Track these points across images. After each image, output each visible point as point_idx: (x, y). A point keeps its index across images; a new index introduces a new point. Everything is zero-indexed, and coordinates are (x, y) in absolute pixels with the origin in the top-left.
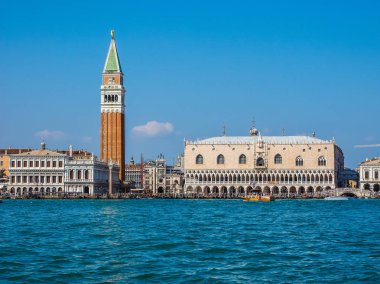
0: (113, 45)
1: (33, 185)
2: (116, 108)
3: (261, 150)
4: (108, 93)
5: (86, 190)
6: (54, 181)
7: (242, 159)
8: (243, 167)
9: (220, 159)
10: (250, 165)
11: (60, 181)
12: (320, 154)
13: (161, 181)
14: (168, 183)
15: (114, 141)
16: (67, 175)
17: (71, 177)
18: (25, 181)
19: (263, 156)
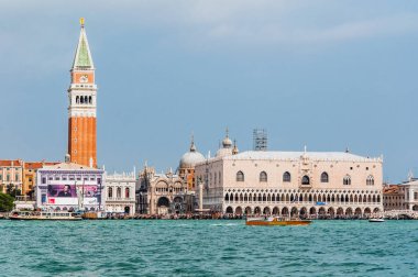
0: (83, 34)
2: (90, 111)
3: (306, 168)
4: (80, 93)
5: (127, 209)
7: (287, 176)
8: (288, 185)
12: (368, 172)
17: (110, 195)
19: (308, 174)
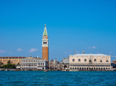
0: (45, 28)
1: (29, 67)
2: (46, 46)
3: (90, 58)
4: (44, 41)
5: (43, 68)
6: (34, 66)
7: (85, 60)
8: (86, 62)
9: (79, 60)
10: (88, 62)
11: (36, 66)
12: (107, 59)
13: (56, 66)
14: (58, 66)
15: (46, 55)
16: (38, 64)
17: (39, 65)
18: (26, 66)
19: (91, 59)
